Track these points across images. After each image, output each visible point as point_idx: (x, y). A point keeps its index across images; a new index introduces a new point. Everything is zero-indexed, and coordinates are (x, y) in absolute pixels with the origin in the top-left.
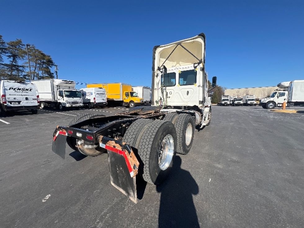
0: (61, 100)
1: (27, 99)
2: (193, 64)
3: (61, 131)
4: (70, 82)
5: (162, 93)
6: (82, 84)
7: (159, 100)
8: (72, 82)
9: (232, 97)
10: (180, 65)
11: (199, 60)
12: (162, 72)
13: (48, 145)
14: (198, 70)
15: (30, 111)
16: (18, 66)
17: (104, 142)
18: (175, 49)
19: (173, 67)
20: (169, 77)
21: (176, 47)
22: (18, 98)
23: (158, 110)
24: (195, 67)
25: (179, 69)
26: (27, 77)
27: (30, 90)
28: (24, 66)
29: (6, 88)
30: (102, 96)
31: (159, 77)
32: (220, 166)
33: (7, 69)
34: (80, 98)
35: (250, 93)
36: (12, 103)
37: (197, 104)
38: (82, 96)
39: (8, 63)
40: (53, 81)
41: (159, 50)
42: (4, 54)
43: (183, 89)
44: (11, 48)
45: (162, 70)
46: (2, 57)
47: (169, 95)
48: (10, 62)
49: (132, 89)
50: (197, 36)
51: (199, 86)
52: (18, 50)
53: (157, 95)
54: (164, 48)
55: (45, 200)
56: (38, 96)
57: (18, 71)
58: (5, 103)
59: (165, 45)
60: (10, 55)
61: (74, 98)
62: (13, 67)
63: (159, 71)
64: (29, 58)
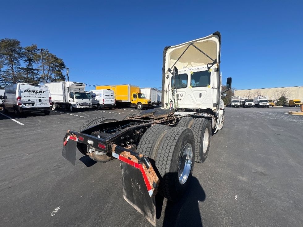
0: (72, 101)
1: (40, 100)
2: (207, 65)
3: (72, 136)
4: (80, 84)
5: (173, 94)
6: (90, 85)
7: (169, 102)
8: (82, 84)
9: (243, 98)
10: (192, 66)
11: (213, 61)
12: (172, 74)
13: (59, 148)
14: (212, 70)
15: (43, 112)
16: (33, 69)
17: (118, 151)
18: (186, 50)
19: (184, 67)
20: (180, 79)
21: (188, 47)
22: (33, 100)
23: (171, 114)
24: (209, 68)
25: (192, 70)
26: (41, 80)
27: (43, 93)
28: (38, 69)
29: (21, 90)
30: (110, 98)
31: (170, 79)
32: (244, 179)
33: (24, 72)
34: (90, 99)
35: (262, 94)
36: (27, 105)
37: (211, 107)
38: (91, 98)
39: (25, 67)
40: (65, 83)
41: (170, 51)
42: (21, 58)
43: (194, 91)
44: (27, 53)
45: (174, 71)
46: (19, 61)
47: (180, 98)
48: (26, 66)
49: (140, 91)
50: (212, 35)
51: (213, 88)
52: (33, 55)
53: (168, 97)
54: (175, 48)
55: (54, 213)
56: (50, 98)
57: (33, 74)
58: (21, 104)
59: (176, 46)
60: (27, 59)
61: (84, 100)
62: (29, 70)
63: (169, 72)
64: (43, 61)
